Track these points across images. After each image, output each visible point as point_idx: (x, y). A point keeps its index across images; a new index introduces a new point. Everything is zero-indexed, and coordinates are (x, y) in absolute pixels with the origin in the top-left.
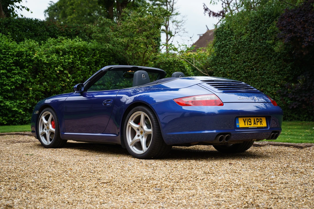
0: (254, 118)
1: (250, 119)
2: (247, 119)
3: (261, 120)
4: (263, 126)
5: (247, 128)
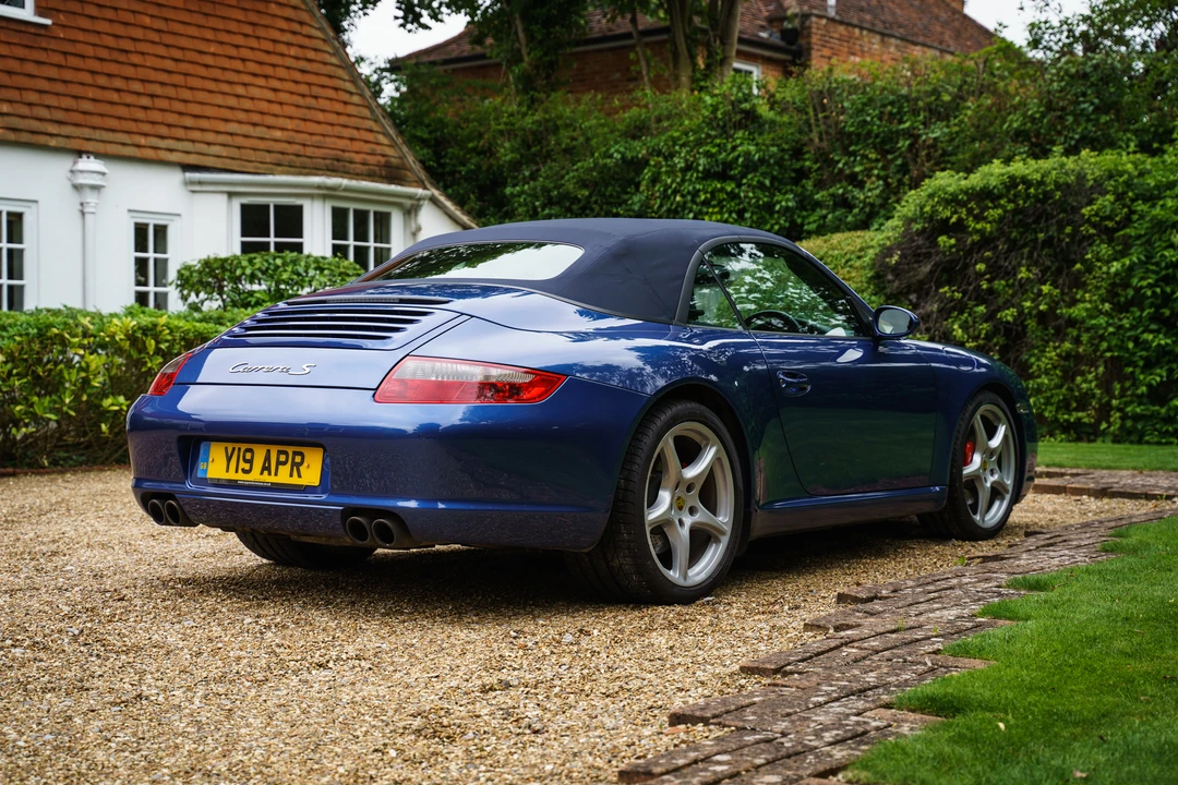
0: (268, 447)
1: (251, 451)
2: (239, 449)
3: (298, 459)
4: (304, 481)
5: (232, 484)
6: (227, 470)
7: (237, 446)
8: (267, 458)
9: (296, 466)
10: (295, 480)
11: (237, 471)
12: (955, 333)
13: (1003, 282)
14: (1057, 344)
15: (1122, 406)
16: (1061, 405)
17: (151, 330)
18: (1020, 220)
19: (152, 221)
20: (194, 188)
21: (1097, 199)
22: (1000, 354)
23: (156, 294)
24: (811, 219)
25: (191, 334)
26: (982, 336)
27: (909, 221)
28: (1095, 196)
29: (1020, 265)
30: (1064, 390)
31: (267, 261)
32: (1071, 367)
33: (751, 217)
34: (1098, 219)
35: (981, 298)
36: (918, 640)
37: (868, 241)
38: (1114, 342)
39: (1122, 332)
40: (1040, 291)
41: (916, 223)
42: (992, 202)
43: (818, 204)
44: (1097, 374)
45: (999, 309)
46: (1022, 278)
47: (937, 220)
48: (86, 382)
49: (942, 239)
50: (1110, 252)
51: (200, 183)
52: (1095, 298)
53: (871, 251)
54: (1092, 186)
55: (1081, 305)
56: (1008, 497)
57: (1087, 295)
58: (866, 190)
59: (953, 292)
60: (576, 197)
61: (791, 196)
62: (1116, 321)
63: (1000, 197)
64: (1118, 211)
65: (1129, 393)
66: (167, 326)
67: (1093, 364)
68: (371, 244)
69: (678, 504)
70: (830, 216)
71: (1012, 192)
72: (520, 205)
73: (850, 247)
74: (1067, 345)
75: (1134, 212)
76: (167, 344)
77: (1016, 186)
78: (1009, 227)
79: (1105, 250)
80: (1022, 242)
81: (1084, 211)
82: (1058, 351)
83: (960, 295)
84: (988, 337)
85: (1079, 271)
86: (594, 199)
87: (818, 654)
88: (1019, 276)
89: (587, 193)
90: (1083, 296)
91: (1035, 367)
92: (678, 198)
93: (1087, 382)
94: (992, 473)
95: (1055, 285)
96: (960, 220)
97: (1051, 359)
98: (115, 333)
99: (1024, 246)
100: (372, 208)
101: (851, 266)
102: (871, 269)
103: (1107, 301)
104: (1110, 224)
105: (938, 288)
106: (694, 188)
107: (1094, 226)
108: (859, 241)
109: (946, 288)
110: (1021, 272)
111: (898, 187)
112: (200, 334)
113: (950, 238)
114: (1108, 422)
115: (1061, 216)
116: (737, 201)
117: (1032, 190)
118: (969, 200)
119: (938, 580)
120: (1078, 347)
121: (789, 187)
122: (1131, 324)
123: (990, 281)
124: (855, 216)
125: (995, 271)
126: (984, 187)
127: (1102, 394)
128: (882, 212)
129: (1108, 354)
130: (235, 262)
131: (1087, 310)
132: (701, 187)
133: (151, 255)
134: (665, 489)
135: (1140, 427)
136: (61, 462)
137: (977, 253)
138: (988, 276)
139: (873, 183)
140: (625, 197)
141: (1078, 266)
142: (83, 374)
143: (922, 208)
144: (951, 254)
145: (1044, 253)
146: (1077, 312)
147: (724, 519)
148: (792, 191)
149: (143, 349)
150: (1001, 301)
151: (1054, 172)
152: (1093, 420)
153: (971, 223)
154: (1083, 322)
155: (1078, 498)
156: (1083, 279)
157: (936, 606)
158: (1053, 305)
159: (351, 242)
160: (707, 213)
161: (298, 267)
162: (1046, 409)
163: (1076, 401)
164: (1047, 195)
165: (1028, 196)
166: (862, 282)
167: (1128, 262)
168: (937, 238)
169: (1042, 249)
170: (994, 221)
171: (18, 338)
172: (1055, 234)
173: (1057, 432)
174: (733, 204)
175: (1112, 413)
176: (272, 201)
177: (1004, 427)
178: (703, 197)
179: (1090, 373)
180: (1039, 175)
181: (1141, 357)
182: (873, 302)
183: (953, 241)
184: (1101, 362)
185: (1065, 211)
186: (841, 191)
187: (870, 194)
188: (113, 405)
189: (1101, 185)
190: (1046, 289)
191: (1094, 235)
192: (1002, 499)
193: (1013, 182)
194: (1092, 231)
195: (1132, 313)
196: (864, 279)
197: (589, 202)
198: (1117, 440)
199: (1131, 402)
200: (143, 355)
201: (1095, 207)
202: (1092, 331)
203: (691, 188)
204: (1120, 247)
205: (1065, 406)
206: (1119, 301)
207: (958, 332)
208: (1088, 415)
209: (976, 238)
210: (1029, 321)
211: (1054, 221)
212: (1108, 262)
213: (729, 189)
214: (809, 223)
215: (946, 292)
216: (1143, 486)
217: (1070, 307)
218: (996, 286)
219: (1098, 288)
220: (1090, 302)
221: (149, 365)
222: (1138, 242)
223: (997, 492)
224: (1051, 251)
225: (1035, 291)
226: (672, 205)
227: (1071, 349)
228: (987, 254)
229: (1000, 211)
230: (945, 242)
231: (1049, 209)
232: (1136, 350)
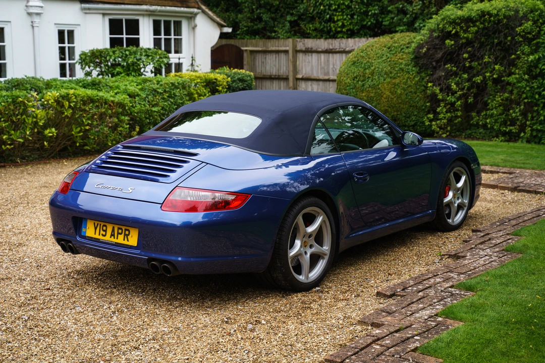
0: (114, 225)
1: (106, 226)
2: (100, 225)
3: (127, 233)
4: (130, 243)
5: (97, 240)
6: (95, 234)
7: (99, 223)
8: (113, 230)
9: (126, 236)
10: (126, 242)
11: (99, 235)
12: (452, 87)
13: (476, 63)
14: (501, 94)
15: (531, 125)
16: (502, 123)
17: (66, 97)
18: (486, 33)
19: (66, 29)
20: (86, 11)
21: (524, 23)
22: (474, 98)
23: (70, 64)
24: (386, 19)
25: (85, 98)
26: (466, 89)
27: (432, 31)
28: (523, 22)
29: (485, 54)
30: (504, 116)
31: (122, 52)
32: (507, 105)
33: (357, 18)
34: (524, 33)
35: (465, 70)
36: (408, 338)
37: (412, 38)
38: (529, 95)
39: (533, 89)
40: (494, 68)
41: (435, 32)
42: (472, 23)
43: (390, 12)
44: (520, 109)
45: (474, 76)
46: (486, 62)
47: (446, 32)
48: (36, 123)
49: (447, 41)
50: (529, 50)
51: (89, 9)
52: (521, 72)
53: (413, 45)
54: (522, 17)
55: (514, 76)
56: (466, 209)
57: (517, 71)
58: (413, 6)
59: (452, 67)
60: (272, 4)
61: (377, 7)
62: (531, 83)
63: (476, 21)
64: (534, 30)
65: (535, 119)
66: (74, 94)
67: (518, 104)
68: (172, 37)
69: (304, 245)
70: (395, 18)
71: (482, 19)
72: (246, 7)
73: (403, 42)
74: (506, 95)
75: (543, 30)
76: (74, 103)
77: (484, 16)
78: (480, 36)
79: (527, 49)
80: (487, 43)
81: (517, 29)
82: (502, 97)
83: (456, 68)
84: (469, 89)
85: (514, 59)
86: (281, 5)
87: (362, 349)
88: (484, 61)
89: (278, 3)
90: (515, 71)
91: (490, 105)
92: (322, 8)
93: (515, 113)
94: (458, 199)
95: (501, 65)
96: (457, 32)
97: (498, 101)
98: (50, 100)
99: (488, 45)
100: (172, 19)
101: (403, 52)
102: (413, 54)
103: (526, 74)
104: (530, 36)
105: (445, 65)
106: (330, 3)
107: (522, 37)
108: (408, 38)
109: (449, 65)
110: (485, 58)
111: (429, 5)
112: (90, 97)
113: (451, 41)
114: (525, 133)
115: (506, 31)
116: (351, 10)
117: (492, 19)
118: (461, 23)
119: (425, 280)
120: (511, 96)
121: (376, 3)
122: (537, 86)
123: (470, 62)
124: (408, 18)
125: (472, 57)
126: (469, 16)
127: (522, 118)
128: (421, 17)
129: (526, 101)
130: (107, 53)
131: (516, 78)
132: (333, 2)
133: (66, 45)
134: (298, 239)
135: (539, 135)
136: (26, 158)
137: (465, 48)
138: (469, 60)
139: (416, 3)
140: (296, 5)
141: (513, 56)
142: (35, 120)
143: (438, 25)
144: (452, 49)
145: (497, 48)
146: (511, 79)
147: (326, 248)
148: (377, 5)
149: (63, 106)
150: (475, 71)
151: (503, 10)
152: (517, 131)
153: (462, 34)
154: (514, 84)
155: (503, 192)
156: (516, 63)
157: (421, 306)
158: (500, 75)
159: (163, 36)
160: (336, 15)
161: (136, 55)
162: (495, 125)
163: (510, 121)
164: (499, 21)
165: (490, 21)
166: (408, 60)
167: (537, 57)
168: (445, 40)
169: (496, 47)
170: (473, 33)
171: (3, 104)
172: (503, 39)
173: (500, 136)
174: (348, 11)
175: (527, 128)
176: (124, 18)
177: (465, 177)
178: (334, 7)
179: (517, 108)
180: (496, 11)
181: (542, 102)
182: (413, 71)
183: (453, 42)
184: (522, 103)
185: (508, 28)
186: (401, 6)
187: (415, 8)
188: (49, 133)
189: (526, 16)
190: (497, 67)
191: (521, 41)
192: (463, 209)
193: (483, 14)
194: (521, 39)
195: (539, 81)
196: (409, 59)
197: (279, 7)
198: (528, 142)
199: (536, 123)
200: (63, 109)
201: (523, 28)
202: (519, 89)
203: (328, 3)
204: (534, 48)
205: (504, 123)
206: (532, 74)
207: (454, 87)
208: (515, 128)
209: (464, 41)
210: (489, 81)
211: (502, 34)
212: (528, 55)
213: (347, 3)
214: (385, 21)
215: (448, 67)
216: (535, 185)
217: (508, 77)
218: (473, 65)
219: (522, 67)
220: (518, 74)
221: (66, 114)
222: (543, 45)
223: (460, 207)
224: (500, 48)
225: (492, 67)
226: (319, 10)
227: (508, 97)
228: (469, 49)
229: (476, 28)
230: (449, 43)
231: (500, 28)
232: (540, 98)
